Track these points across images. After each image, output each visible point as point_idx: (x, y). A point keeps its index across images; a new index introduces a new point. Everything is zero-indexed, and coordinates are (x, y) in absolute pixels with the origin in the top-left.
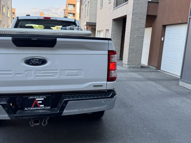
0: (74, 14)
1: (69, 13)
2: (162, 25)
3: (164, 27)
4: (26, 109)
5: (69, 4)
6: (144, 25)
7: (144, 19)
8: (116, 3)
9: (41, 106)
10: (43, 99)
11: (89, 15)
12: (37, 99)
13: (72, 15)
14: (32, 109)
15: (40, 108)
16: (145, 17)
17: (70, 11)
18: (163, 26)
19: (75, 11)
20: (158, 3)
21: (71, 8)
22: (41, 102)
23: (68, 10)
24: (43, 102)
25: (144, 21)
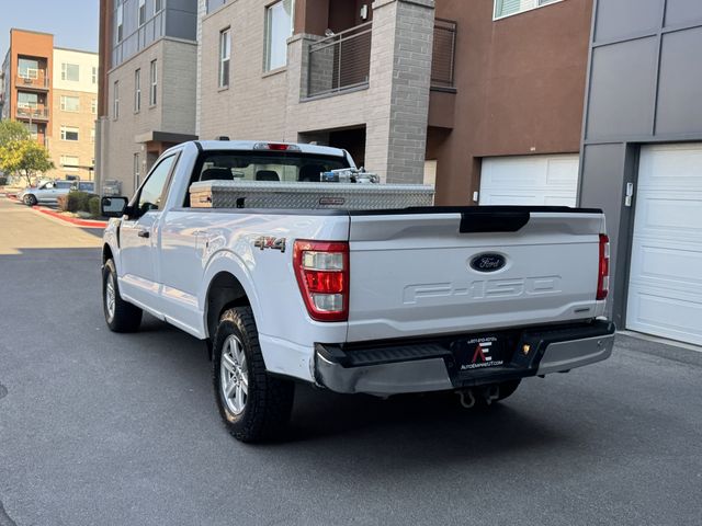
0: (42, 96)
1: (21, 90)
2: (472, 156)
3: (479, 161)
4: (463, 367)
5: (20, 56)
6: (423, 154)
7: (420, 138)
8: (305, 83)
9: (487, 359)
10: (490, 344)
11: (159, 109)
12: (481, 345)
13: (36, 96)
14: (473, 366)
15: (485, 365)
16: (424, 134)
17: (26, 82)
18: (475, 158)
19: (48, 81)
20: (454, 92)
21: (27, 71)
22: (486, 350)
23: (16, 76)
24: (493, 351)
25: (422, 145)
